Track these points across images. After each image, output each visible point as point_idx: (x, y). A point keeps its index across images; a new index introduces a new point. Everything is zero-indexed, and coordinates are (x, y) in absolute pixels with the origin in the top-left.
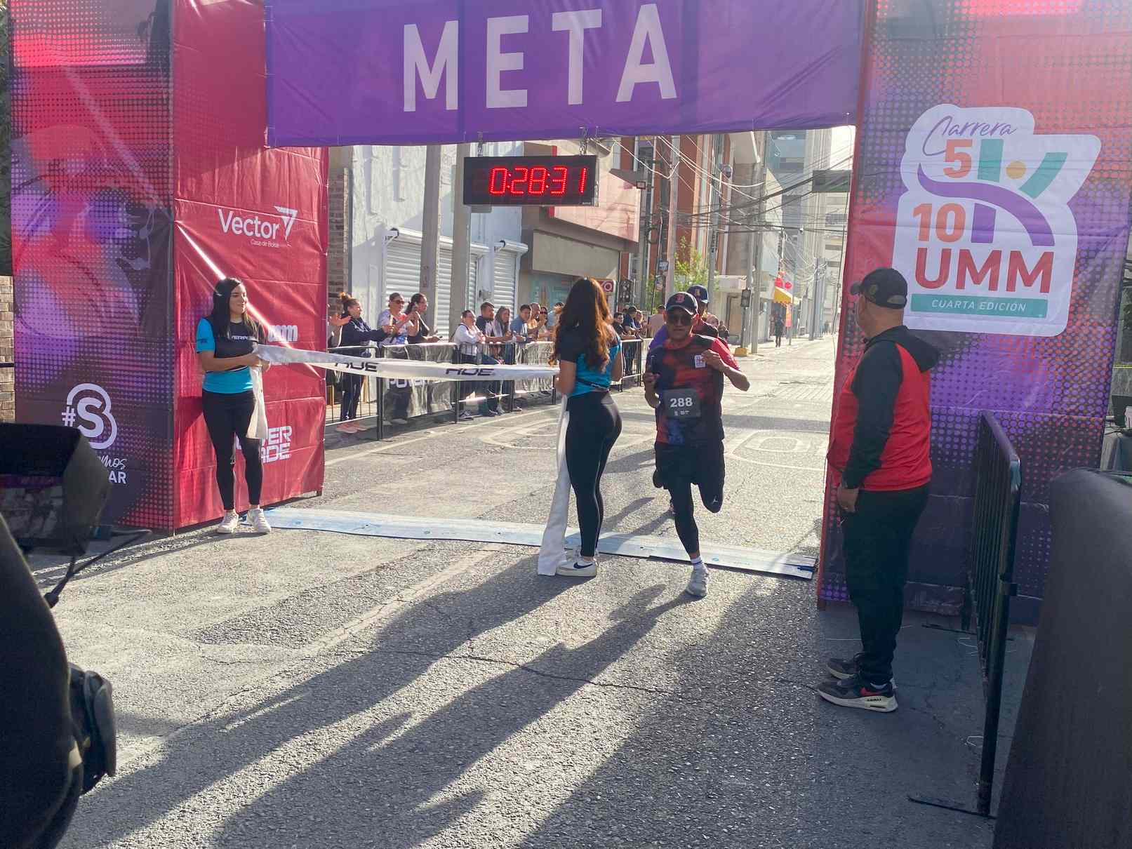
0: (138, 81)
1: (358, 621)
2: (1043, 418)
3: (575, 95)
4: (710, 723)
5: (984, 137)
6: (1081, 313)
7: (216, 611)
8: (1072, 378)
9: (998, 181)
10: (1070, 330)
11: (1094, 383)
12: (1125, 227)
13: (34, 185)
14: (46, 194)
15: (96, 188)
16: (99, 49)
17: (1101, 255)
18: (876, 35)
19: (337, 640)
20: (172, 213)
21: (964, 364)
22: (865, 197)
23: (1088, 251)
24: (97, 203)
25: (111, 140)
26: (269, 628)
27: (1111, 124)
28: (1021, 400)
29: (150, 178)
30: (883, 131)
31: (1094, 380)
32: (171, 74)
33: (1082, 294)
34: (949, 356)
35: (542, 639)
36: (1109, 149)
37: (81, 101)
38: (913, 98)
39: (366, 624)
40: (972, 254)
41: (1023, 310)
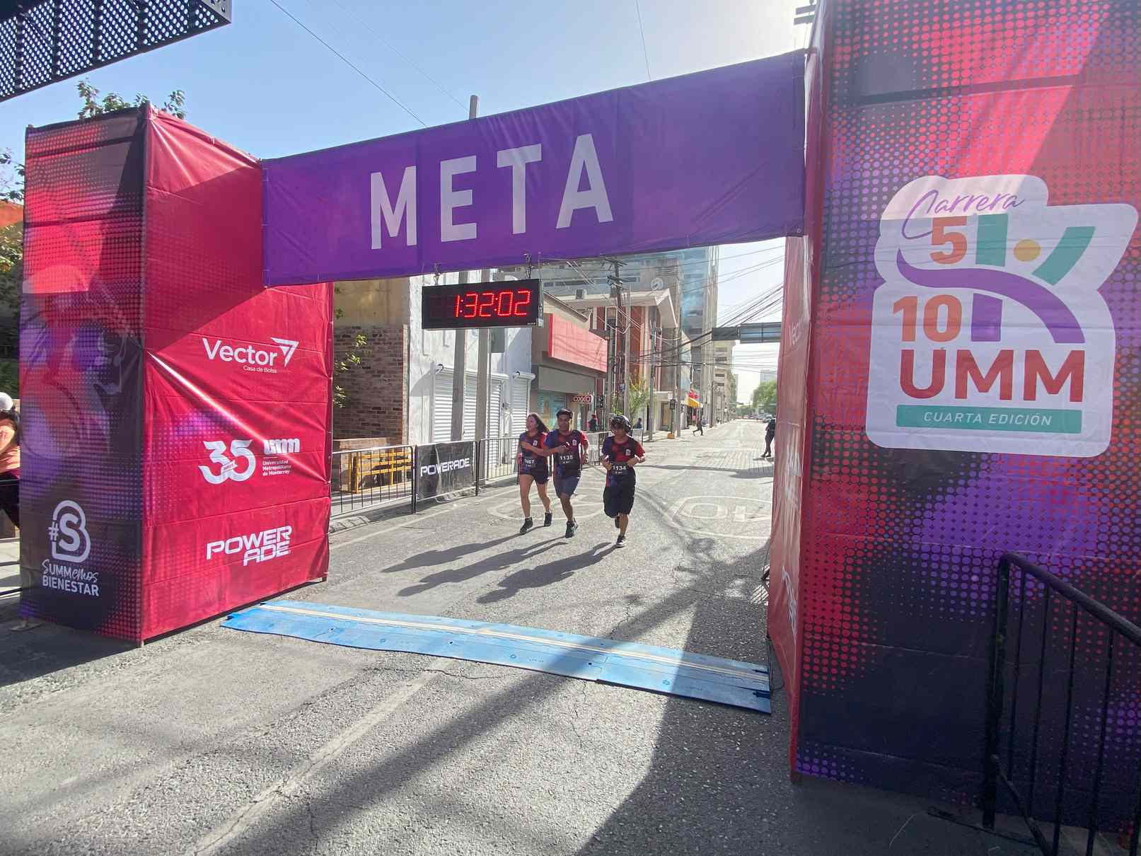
2: (1084, 562)
3: (519, 224)
5: (981, 213)
6: (1128, 427)
10: (1115, 449)
13: (35, 321)
14: (43, 328)
15: (80, 320)
18: (835, 107)
20: (143, 341)
21: (971, 492)
22: (831, 293)
23: (1131, 348)
24: (81, 334)
28: (1051, 537)
29: (123, 309)
34: (951, 481)
40: (974, 355)
41: (1048, 423)
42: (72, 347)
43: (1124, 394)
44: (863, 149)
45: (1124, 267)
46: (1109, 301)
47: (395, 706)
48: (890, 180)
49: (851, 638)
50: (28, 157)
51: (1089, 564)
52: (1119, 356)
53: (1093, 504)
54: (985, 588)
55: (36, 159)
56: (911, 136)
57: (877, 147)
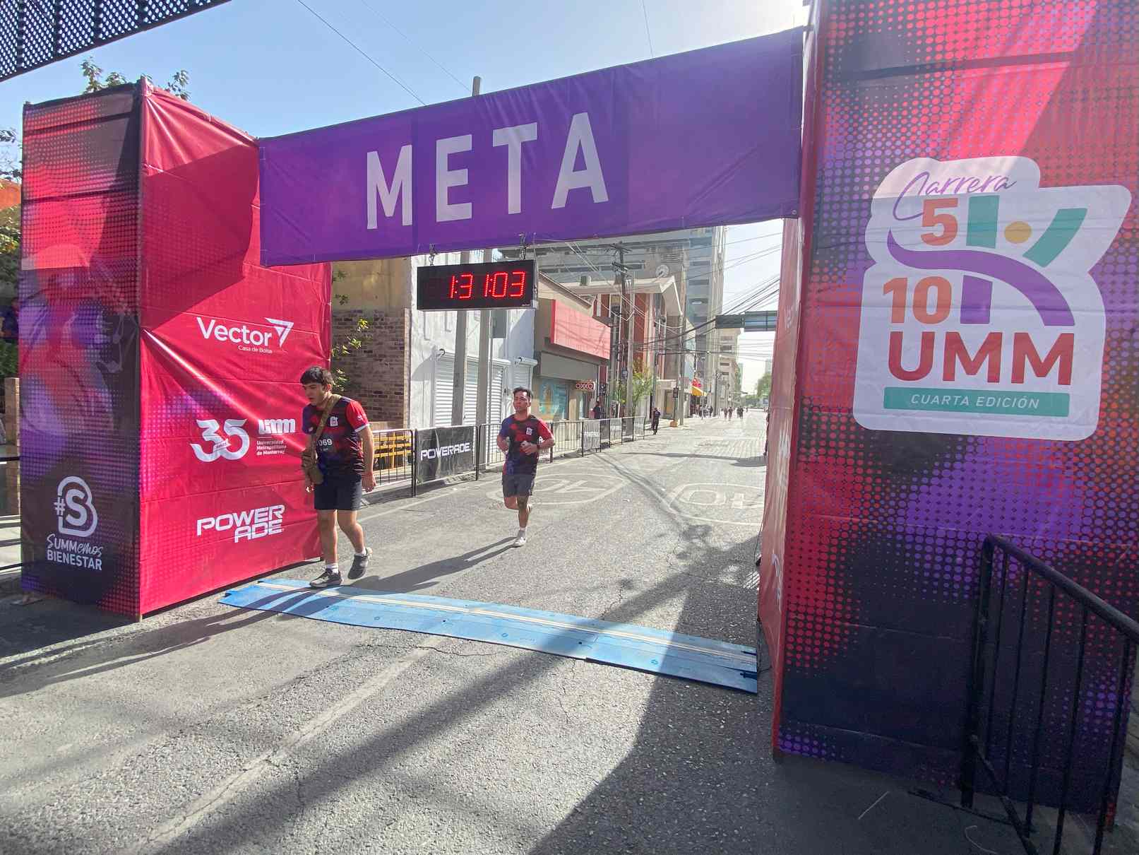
2: (1067, 545)
3: (514, 204)
5: (973, 195)
8: (1108, 494)
9: (994, 247)
10: (1102, 433)
13: (36, 298)
14: (44, 306)
15: (81, 298)
20: (140, 319)
21: (958, 475)
22: (821, 274)
23: (1121, 331)
24: (81, 312)
28: (1036, 521)
38: (878, 153)
40: (963, 338)
41: (1036, 407)
42: (73, 325)
43: (1112, 377)
44: (855, 129)
45: (1116, 250)
46: (1100, 284)
47: (385, 681)
48: (883, 161)
49: (833, 618)
50: (25, 134)
51: (1073, 547)
52: (1109, 339)
53: (1079, 488)
54: (969, 571)
55: (35, 137)
56: (904, 117)
57: (870, 127)
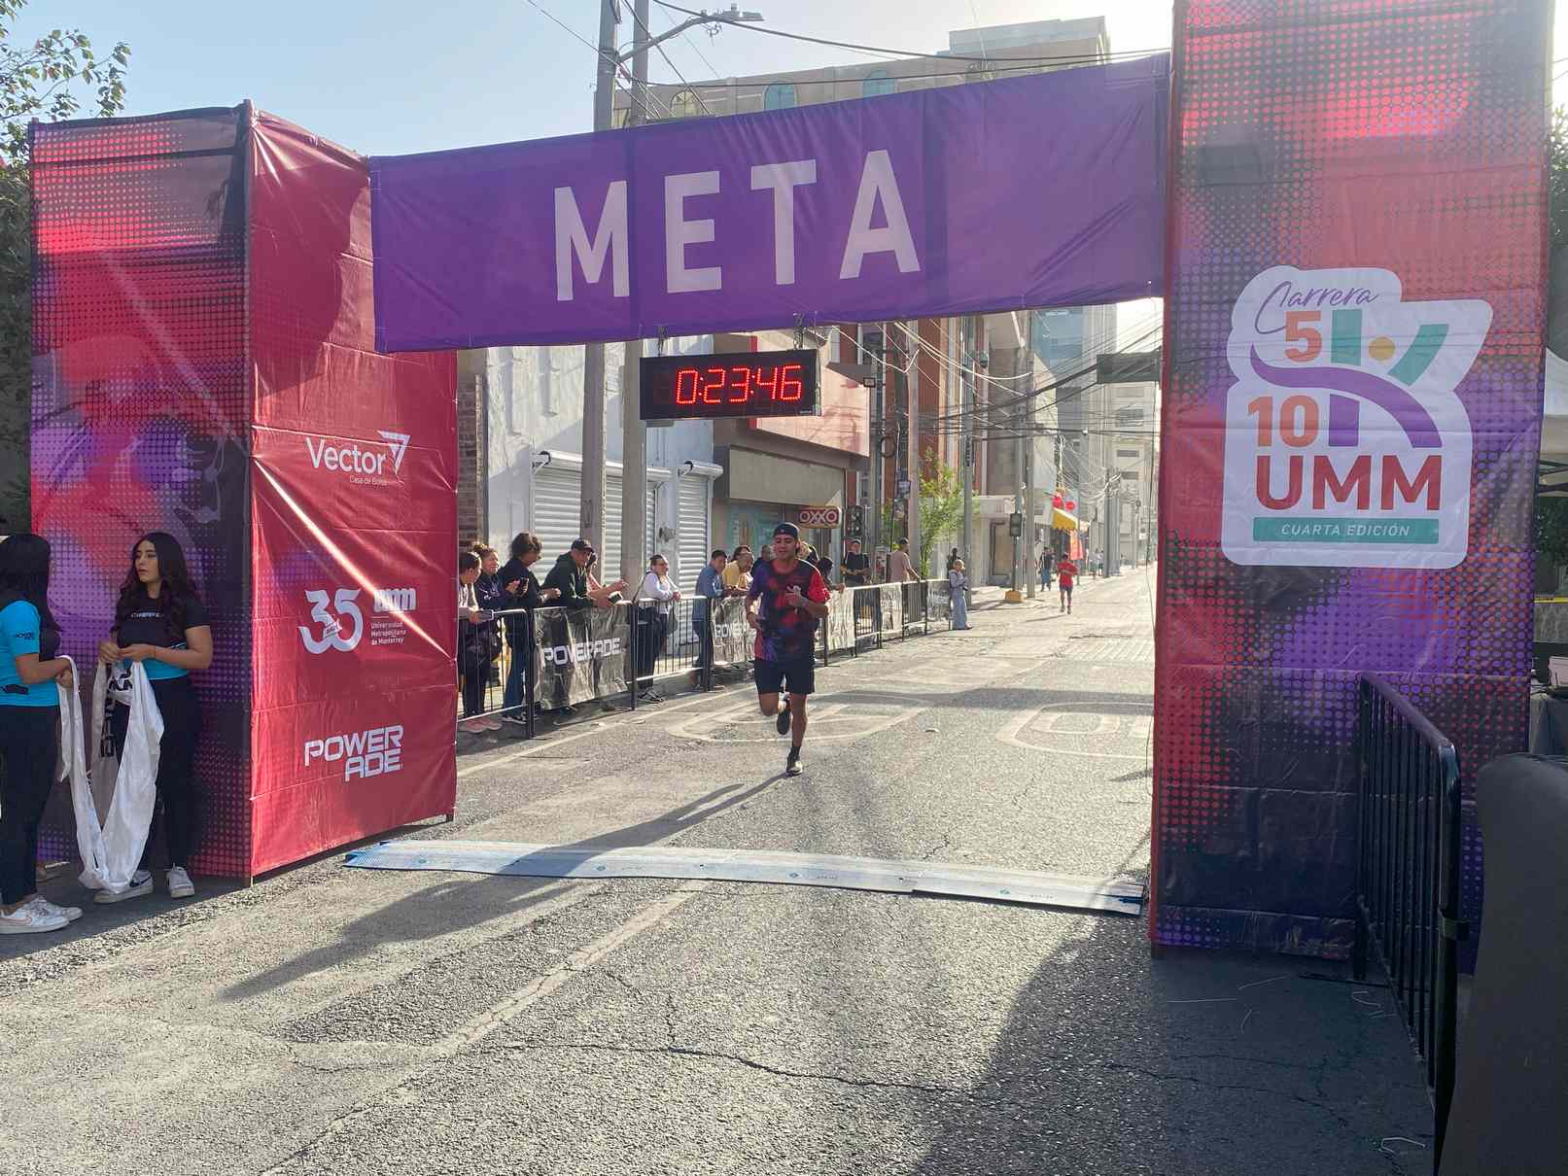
0: (205, 275)
1: (511, 1001)
2: (1444, 681)
3: (785, 272)
4: (1017, 1134)
5: (1336, 308)
6: (1486, 536)
7: (312, 995)
8: (1481, 623)
9: (1358, 364)
10: (1472, 559)
11: (1511, 630)
12: (1534, 419)
13: (64, 415)
14: (79, 427)
15: (148, 415)
16: (153, 235)
17: (1504, 457)
18: (1183, 180)
19: (483, 1032)
20: (248, 446)
21: (1332, 610)
22: (1182, 392)
23: (1488, 452)
24: (148, 436)
25: (169, 353)
26: (387, 1017)
27: (1503, 284)
28: (1412, 656)
29: (218, 400)
30: (1200, 303)
31: (1510, 625)
32: (247, 263)
33: (1485, 511)
34: (1311, 599)
35: (771, 1019)
36: (1505, 316)
37: (128, 304)
38: (1237, 259)
39: (521, 1007)
40: (1332, 461)
41: (1406, 534)
42: (134, 454)
46: (1466, 402)
47: (658, 916)
48: (1243, 269)
49: (1211, 782)
51: (1450, 682)
52: (1476, 461)
53: (1452, 618)
55: (54, 173)
